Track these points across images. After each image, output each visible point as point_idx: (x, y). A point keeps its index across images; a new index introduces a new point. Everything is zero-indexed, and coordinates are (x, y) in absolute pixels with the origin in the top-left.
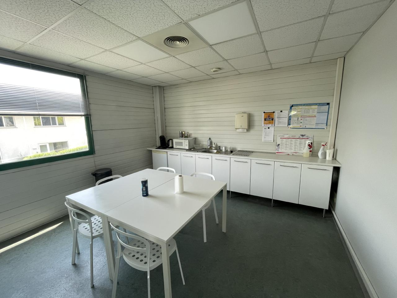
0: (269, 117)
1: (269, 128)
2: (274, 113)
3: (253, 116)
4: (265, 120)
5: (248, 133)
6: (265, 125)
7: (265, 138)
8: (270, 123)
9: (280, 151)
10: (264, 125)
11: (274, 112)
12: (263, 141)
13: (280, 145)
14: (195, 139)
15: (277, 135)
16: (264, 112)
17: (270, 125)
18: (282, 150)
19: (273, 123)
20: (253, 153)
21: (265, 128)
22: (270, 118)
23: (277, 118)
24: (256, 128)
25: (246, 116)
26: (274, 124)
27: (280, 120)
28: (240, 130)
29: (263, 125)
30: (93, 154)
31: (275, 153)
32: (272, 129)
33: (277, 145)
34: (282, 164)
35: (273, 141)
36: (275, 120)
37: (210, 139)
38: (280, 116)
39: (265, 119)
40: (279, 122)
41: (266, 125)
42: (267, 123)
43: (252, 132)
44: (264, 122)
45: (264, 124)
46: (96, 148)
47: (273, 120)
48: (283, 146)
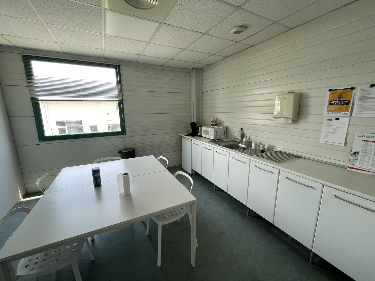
0: (340, 98)
1: (337, 119)
2: (354, 91)
3: (308, 97)
4: (331, 103)
5: (295, 126)
6: (330, 113)
7: (326, 136)
8: (340, 110)
9: (357, 165)
10: (328, 114)
11: (353, 88)
12: (321, 141)
13: (360, 154)
14: (227, 128)
15: (354, 134)
16: (330, 90)
17: (340, 114)
18: (363, 165)
19: (347, 110)
20: (300, 160)
21: (329, 120)
22: (341, 101)
23: (360, 99)
24: (311, 118)
25: (291, 97)
26: (349, 113)
27: (365, 104)
28: (281, 121)
29: (325, 112)
30: (124, 135)
31: (344, 168)
32: (344, 121)
33: (353, 152)
34: (340, 194)
35: (343, 145)
36: (353, 105)
37: (242, 130)
38: (368, 96)
39: (331, 101)
40: (363, 109)
41: (332, 113)
42: (335, 109)
43: (303, 124)
44: (328, 108)
45: (328, 111)
46: (127, 129)
47: (348, 104)
48: (366, 157)
